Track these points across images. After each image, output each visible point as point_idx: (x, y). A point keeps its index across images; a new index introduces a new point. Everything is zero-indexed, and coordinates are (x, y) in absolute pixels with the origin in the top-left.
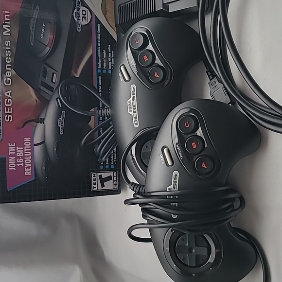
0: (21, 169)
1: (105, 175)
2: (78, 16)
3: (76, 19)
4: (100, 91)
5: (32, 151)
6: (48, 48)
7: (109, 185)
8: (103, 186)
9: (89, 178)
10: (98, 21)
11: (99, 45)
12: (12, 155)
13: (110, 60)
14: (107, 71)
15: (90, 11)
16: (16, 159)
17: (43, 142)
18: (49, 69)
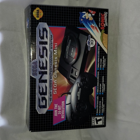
0: (60, 116)
1: (98, 118)
2: (89, 43)
3: (88, 45)
4: (98, 78)
5: (65, 108)
7: (100, 123)
8: (97, 123)
10: (99, 45)
11: (99, 56)
12: (56, 109)
13: (103, 63)
14: (102, 69)
15: (95, 40)
16: (58, 111)
17: (70, 103)
18: (74, 69)
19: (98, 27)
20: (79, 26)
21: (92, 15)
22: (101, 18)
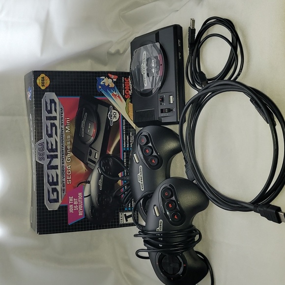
0: (76, 212)
1: (128, 214)
2: (111, 116)
3: (109, 118)
4: (125, 161)
5: (83, 201)
6: (92, 138)
7: (131, 220)
8: (127, 221)
9: (118, 216)
10: (124, 118)
11: (124, 133)
12: (71, 204)
13: (131, 141)
14: (130, 149)
15: (119, 112)
16: (73, 206)
17: (90, 195)
18: (93, 150)
19: (122, 96)
20: (97, 95)
21: (113, 81)
22: (124, 84)
